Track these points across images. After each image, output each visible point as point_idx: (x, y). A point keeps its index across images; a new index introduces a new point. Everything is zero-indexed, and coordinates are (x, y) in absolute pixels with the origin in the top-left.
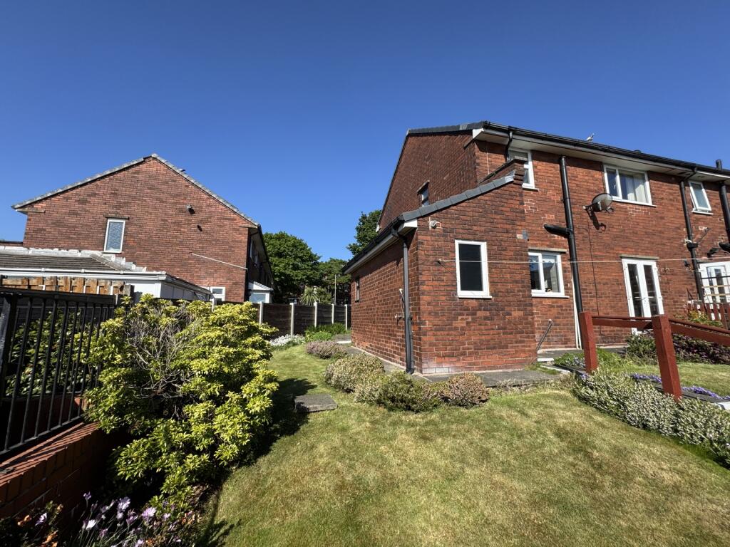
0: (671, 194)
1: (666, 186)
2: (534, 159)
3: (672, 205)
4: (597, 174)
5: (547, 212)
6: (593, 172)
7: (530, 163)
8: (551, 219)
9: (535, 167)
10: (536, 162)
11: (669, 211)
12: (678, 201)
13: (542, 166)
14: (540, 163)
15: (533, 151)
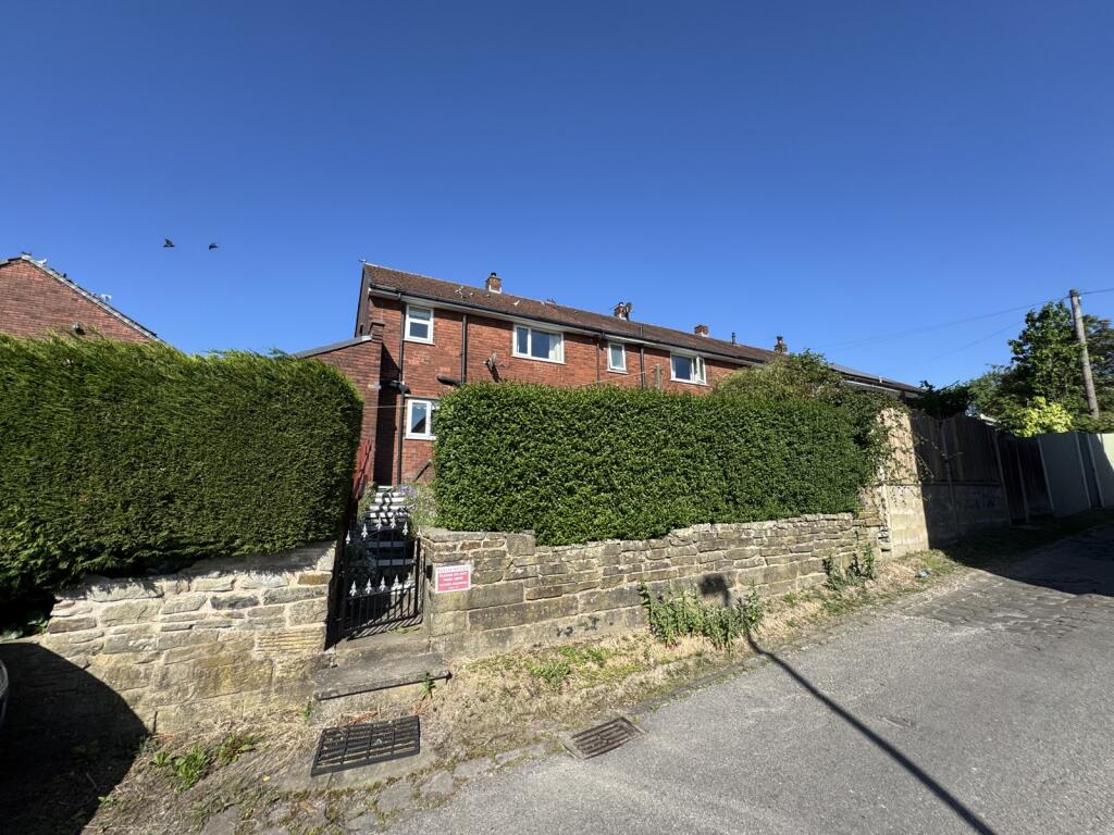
0: (586, 354)
1: (581, 347)
2: (435, 316)
3: (585, 364)
4: (505, 333)
5: (442, 365)
6: (500, 331)
7: (432, 320)
8: (445, 371)
9: (435, 323)
10: (437, 319)
11: (581, 368)
12: (592, 360)
13: (443, 323)
14: (442, 320)
15: (436, 310)
